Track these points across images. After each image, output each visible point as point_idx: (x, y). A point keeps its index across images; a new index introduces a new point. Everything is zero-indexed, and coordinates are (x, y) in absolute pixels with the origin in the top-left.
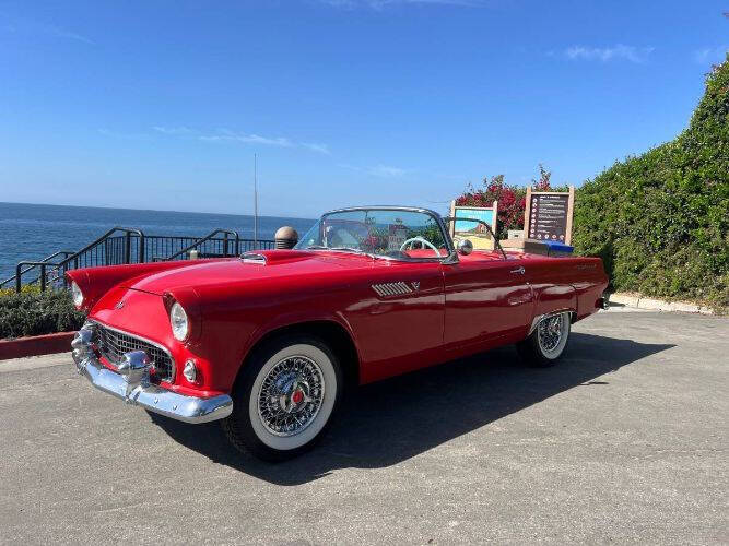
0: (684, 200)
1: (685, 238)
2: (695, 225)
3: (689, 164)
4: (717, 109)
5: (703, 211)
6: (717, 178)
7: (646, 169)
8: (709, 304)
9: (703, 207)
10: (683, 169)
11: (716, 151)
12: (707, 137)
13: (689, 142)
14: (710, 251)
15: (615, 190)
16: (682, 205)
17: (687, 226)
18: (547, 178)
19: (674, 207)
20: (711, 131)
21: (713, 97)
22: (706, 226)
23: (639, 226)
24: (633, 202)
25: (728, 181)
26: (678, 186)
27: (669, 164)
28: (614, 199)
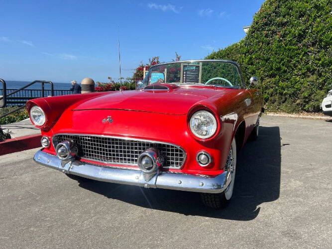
0: (246, 68)
3: (248, 52)
4: (259, 28)
5: (253, 73)
6: (260, 58)
7: (228, 54)
9: (254, 71)
10: (245, 55)
11: (259, 47)
12: (256, 41)
13: (247, 42)
20: (257, 38)
21: (257, 24)
24: (223, 69)
25: (264, 60)
26: (243, 62)
27: (239, 52)
28: (215, 68)
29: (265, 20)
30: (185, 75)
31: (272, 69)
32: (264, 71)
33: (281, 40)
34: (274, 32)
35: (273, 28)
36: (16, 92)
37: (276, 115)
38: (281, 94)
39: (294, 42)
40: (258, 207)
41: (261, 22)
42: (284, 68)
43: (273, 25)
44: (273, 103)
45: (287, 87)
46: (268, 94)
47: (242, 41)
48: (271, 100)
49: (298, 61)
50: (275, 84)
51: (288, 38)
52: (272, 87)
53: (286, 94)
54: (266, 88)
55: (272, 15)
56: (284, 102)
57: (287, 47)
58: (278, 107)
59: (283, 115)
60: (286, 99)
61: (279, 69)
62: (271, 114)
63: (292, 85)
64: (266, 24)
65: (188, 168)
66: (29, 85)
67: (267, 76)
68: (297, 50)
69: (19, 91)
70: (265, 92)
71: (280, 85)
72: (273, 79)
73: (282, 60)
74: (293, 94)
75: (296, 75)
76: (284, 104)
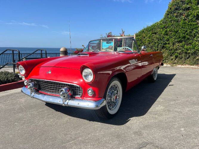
0: (163, 37)
1: (163, 47)
2: (166, 44)
3: (165, 27)
4: (172, 12)
5: (168, 40)
6: (172, 31)
7: (152, 29)
8: (169, 64)
9: (168, 39)
10: (163, 29)
11: (172, 24)
12: (170, 20)
13: (164, 21)
14: (170, 50)
15: (144, 35)
16: (163, 38)
17: (164, 44)
18: (124, 32)
19: (161, 39)
20: (170, 18)
21: (171, 9)
22: (169, 44)
23: (151, 44)
24: (149, 38)
25: (175, 32)
26: (161, 33)
27: (159, 28)
28: (144, 38)
29: (176, 7)
30: (125, 43)
31: (180, 37)
32: (175, 39)
33: (186, 19)
34: (181, 14)
35: (181, 11)
36: (30, 55)
37: (183, 66)
38: (186, 53)
39: (194, 20)
40: (129, 119)
41: (173, 8)
42: (188, 36)
43: (180, 10)
44: (181, 59)
45: (190, 48)
46: (178, 53)
47: (162, 21)
48: (179, 57)
49: (197, 32)
50: (182, 47)
51: (190, 18)
52: (180, 49)
53: (189, 53)
54: (176, 49)
55: (180, 3)
56: (188, 58)
57: (189, 23)
58: (184, 61)
59: (187, 66)
60: (189, 56)
61: (184, 37)
62: (180, 66)
63: (193, 47)
64: (176, 9)
65: (84, 97)
66: (37, 51)
67: (177, 42)
68: (196, 25)
69: (32, 54)
70: (176, 52)
71: (185, 47)
72: (181, 44)
73: (186, 31)
74: (194, 53)
75: (196, 41)
76: (188, 60)
